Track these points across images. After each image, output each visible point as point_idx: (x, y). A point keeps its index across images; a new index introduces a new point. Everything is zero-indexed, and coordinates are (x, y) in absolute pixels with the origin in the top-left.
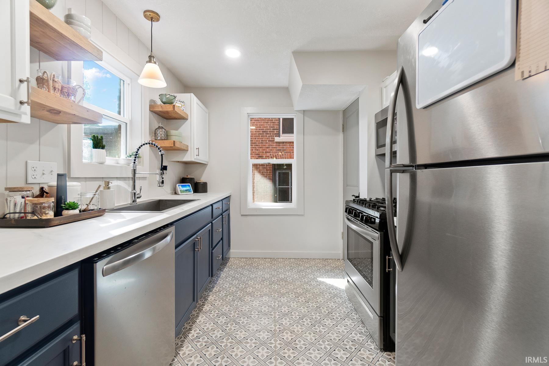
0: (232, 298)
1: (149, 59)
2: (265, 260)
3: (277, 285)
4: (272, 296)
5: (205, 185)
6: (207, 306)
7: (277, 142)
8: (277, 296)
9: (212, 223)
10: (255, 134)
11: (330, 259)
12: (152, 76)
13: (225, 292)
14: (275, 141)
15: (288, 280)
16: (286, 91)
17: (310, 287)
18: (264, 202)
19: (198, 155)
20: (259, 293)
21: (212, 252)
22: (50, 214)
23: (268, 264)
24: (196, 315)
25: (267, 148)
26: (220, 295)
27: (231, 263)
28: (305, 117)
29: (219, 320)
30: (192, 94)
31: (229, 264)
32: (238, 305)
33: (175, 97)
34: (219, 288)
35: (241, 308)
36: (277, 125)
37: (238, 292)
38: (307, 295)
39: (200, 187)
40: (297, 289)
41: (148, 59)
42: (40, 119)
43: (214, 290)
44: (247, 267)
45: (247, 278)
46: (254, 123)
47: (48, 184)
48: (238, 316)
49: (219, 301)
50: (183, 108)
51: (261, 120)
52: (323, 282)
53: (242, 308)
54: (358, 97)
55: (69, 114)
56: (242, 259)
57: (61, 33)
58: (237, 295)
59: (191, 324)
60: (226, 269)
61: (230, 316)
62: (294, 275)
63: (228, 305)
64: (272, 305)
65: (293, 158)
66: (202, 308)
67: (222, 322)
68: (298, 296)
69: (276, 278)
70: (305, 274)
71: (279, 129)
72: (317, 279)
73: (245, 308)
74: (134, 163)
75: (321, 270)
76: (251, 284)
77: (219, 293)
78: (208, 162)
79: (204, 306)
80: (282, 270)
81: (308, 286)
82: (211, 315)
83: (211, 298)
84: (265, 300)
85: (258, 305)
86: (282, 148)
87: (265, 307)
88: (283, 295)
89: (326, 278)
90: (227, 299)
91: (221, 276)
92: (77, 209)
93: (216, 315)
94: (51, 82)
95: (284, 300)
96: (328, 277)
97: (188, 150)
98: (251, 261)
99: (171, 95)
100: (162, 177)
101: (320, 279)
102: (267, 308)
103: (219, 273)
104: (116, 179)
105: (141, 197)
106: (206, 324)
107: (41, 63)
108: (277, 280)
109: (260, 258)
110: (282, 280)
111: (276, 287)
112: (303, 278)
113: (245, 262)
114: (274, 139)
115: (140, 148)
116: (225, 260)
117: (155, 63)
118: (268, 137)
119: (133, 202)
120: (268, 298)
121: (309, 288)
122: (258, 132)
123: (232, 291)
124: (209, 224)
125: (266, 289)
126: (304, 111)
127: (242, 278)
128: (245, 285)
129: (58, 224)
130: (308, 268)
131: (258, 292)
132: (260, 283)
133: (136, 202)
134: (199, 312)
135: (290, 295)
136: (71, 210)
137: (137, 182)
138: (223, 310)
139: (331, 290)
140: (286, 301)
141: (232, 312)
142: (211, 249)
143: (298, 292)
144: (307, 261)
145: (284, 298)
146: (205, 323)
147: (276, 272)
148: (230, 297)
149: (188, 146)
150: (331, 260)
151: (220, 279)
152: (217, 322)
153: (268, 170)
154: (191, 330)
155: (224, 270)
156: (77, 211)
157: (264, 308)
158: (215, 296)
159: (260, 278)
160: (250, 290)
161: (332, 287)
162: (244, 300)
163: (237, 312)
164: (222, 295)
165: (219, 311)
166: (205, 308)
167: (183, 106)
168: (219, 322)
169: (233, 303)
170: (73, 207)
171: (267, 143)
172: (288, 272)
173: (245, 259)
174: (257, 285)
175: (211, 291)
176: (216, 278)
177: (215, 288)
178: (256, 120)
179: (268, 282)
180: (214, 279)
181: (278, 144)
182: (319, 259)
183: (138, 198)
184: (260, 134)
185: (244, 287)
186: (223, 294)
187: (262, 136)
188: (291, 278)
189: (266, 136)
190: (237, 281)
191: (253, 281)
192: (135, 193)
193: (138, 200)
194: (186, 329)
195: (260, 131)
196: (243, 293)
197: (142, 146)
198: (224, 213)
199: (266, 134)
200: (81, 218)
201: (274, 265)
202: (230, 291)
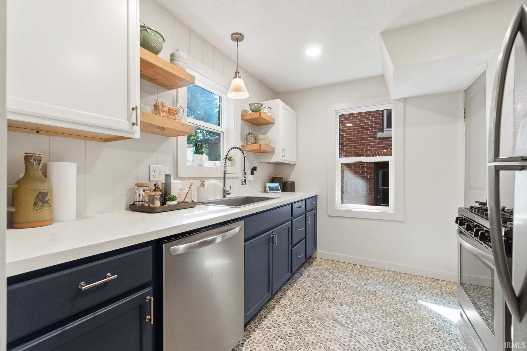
0: (310, 299)
1: (235, 74)
2: (354, 266)
3: (362, 297)
4: (354, 307)
5: (293, 184)
6: (284, 300)
7: (380, 138)
8: (359, 308)
9: (292, 221)
10: (354, 131)
11: (442, 281)
12: (237, 89)
13: (304, 291)
14: (378, 137)
15: (377, 295)
16: (381, 78)
17: (405, 309)
18: (354, 203)
19: (284, 156)
20: (340, 300)
21: (292, 250)
22: (158, 204)
23: (356, 271)
24: (273, 305)
25: (368, 145)
26: (299, 292)
27: (316, 263)
28: (406, 106)
29: (292, 316)
30: (278, 100)
31: (315, 264)
32: (314, 307)
33: (262, 105)
34: (299, 285)
35: (316, 310)
36: (380, 119)
37: (317, 294)
38: (399, 317)
39: (288, 187)
40: (387, 307)
41: (234, 76)
42: (158, 135)
43: (294, 286)
44: (332, 270)
45: (329, 281)
46: (353, 119)
47: (162, 182)
48: (312, 318)
49: (297, 298)
50: (270, 113)
51: (361, 116)
52: (426, 307)
53: (317, 312)
54: (485, 69)
55: (170, 129)
56: (329, 261)
57: (164, 69)
58: (316, 297)
59: (266, 313)
60: (310, 269)
61: (304, 316)
62: (387, 290)
63: (304, 305)
64: (352, 317)
65: (391, 155)
66: (280, 301)
67: (294, 319)
68: (386, 315)
69: (363, 289)
70: (401, 292)
71: (383, 124)
72: (418, 301)
73: (321, 313)
74: (225, 165)
75: (425, 291)
76: (333, 288)
77: (298, 291)
78: (296, 163)
79: (282, 300)
80: (372, 281)
81: (403, 307)
82: (286, 310)
83: (289, 293)
84: (345, 310)
85: (335, 312)
86: (386, 144)
87: (343, 317)
88: (367, 309)
89: (432, 303)
90: (304, 299)
91: (304, 274)
92: (175, 201)
93: (290, 311)
94: (161, 107)
95: (367, 315)
96: (435, 302)
97: (275, 152)
98: (338, 265)
99: (259, 104)
100: (244, 176)
101: (421, 302)
102: (345, 318)
103: (302, 271)
104: (213, 178)
105: (230, 193)
106: (280, 317)
107: (158, 94)
108: (363, 291)
109: (348, 263)
110: (370, 292)
111: (361, 298)
112: (398, 297)
113: (331, 265)
114: (376, 134)
115: (229, 152)
116: (309, 259)
117: (240, 77)
118: (369, 133)
119: (224, 197)
120: (348, 308)
121: (403, 309)
122: (357, 128)
123: (311, 291)
124: (289, 221)
125: (348, 298)
126: (405, 99)
127: (325, 280)
128: (325, 288)
129: (161, 211)
130: (406, 285)
131: (338, 299)
132: (343, 290)
133: (226, 198)
134: (276, 304)
135: (376, 311)
136: (171, 202)
137: (227, 181)
138: (298, 308)
139: (435, 319)
140: (369, 317)
141: (306, 313)
142: (290, 246)
143: (387, 310)
144: (408, 277)
145: (367, 312)
146: (279, 315)
147: (364, 282)
148: (308, 297)
149: (275, 148)
150: (444, 282)
151: (302, 277)
152: (290, 318)
153: (369, 169)
154: (266, 319)
155: (308, 269)
156: (175, 203)
157: (341, 318)
158: (293, 293)
159: (343, 284)
160: (330, 294)
161: (439, 317)
162: (321, 304)
163: (312, 314)
164: (300, 293)
165: (294, 308)
166: (282, 301)
167: (270, 112)
168: (292, 318)
169: (310, 304)
170: (173, 199)
171: (367, 140)
172: (380, 285)
173: (332, 261)
174: (339, 291)
175: (291, 287)
176: (299, 276)
177: (295, 285)
178: (354, 117)
179: (353, 290)
180: (297, 276)
181: (381, 140)
182: (426, 278)
183: (227, 194)
184: (360, 131)
185: (324, 290)
186: (302, 292)
187: (361, 133)
188: (381, 293)
189: (367, 132)
190: (319, 283)
191: (335, 286)
192: (225, 190)
193: (228, 196)
194: (262, 317)
195: (359, 128)
196: (322, 296)
197: (230, 150)
198: (308, 213)
199: (366, 130)
200: (177, 208)
201: (364, 273)
202: (310, 291)
